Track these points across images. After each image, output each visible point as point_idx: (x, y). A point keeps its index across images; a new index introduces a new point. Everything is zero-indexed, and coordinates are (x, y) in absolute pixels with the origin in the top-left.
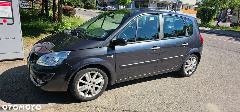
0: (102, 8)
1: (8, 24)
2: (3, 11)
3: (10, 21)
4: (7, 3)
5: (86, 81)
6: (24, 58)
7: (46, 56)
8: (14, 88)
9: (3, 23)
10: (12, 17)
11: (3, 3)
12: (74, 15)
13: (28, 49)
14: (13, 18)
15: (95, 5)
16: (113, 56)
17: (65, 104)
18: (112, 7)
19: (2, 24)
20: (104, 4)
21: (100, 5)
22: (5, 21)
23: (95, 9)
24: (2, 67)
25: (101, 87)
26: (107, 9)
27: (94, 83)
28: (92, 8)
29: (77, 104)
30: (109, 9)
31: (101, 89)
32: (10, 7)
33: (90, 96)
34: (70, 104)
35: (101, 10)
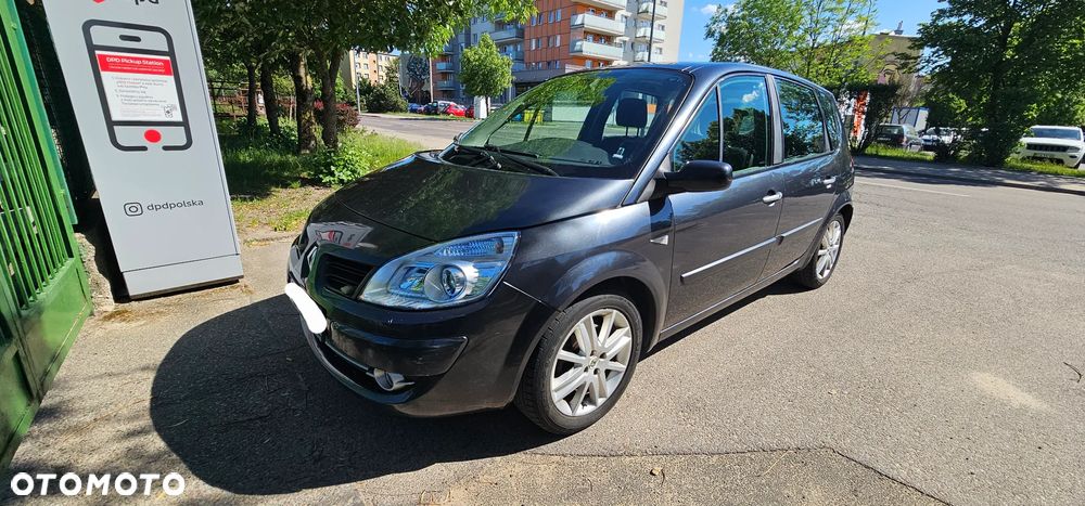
0: (422, 108)
1: (166, 148)
2: (141, 94)
3: (176, 136)
4: (156, 63)
5: (577, 351)
6: (242, 277)
7: (402, 265)
8: (244, 412)
9: (146, 143)
10: (180, 119)
11: (138, 62)
12: (354, 125)
13: (245, 241)
14: (185, 124)
15: (402, 101)
16: (667, 237)
17: (498, 459)
18: (452, 103)
19: (144, 149)
20: (422, 98)
21: (412, 100)
22: (153, 137)
23: (401, 111)
24: (163, 319)
25: (622, 366)
26: (436, 109)
27: (602, 356)
28: (395, 108)
29: (544, 448)
30: (442, 109)
31: (619, 372)
32: (171, 79)
33: (590, 408)
34: (520, 456)
35: (421, 112)
